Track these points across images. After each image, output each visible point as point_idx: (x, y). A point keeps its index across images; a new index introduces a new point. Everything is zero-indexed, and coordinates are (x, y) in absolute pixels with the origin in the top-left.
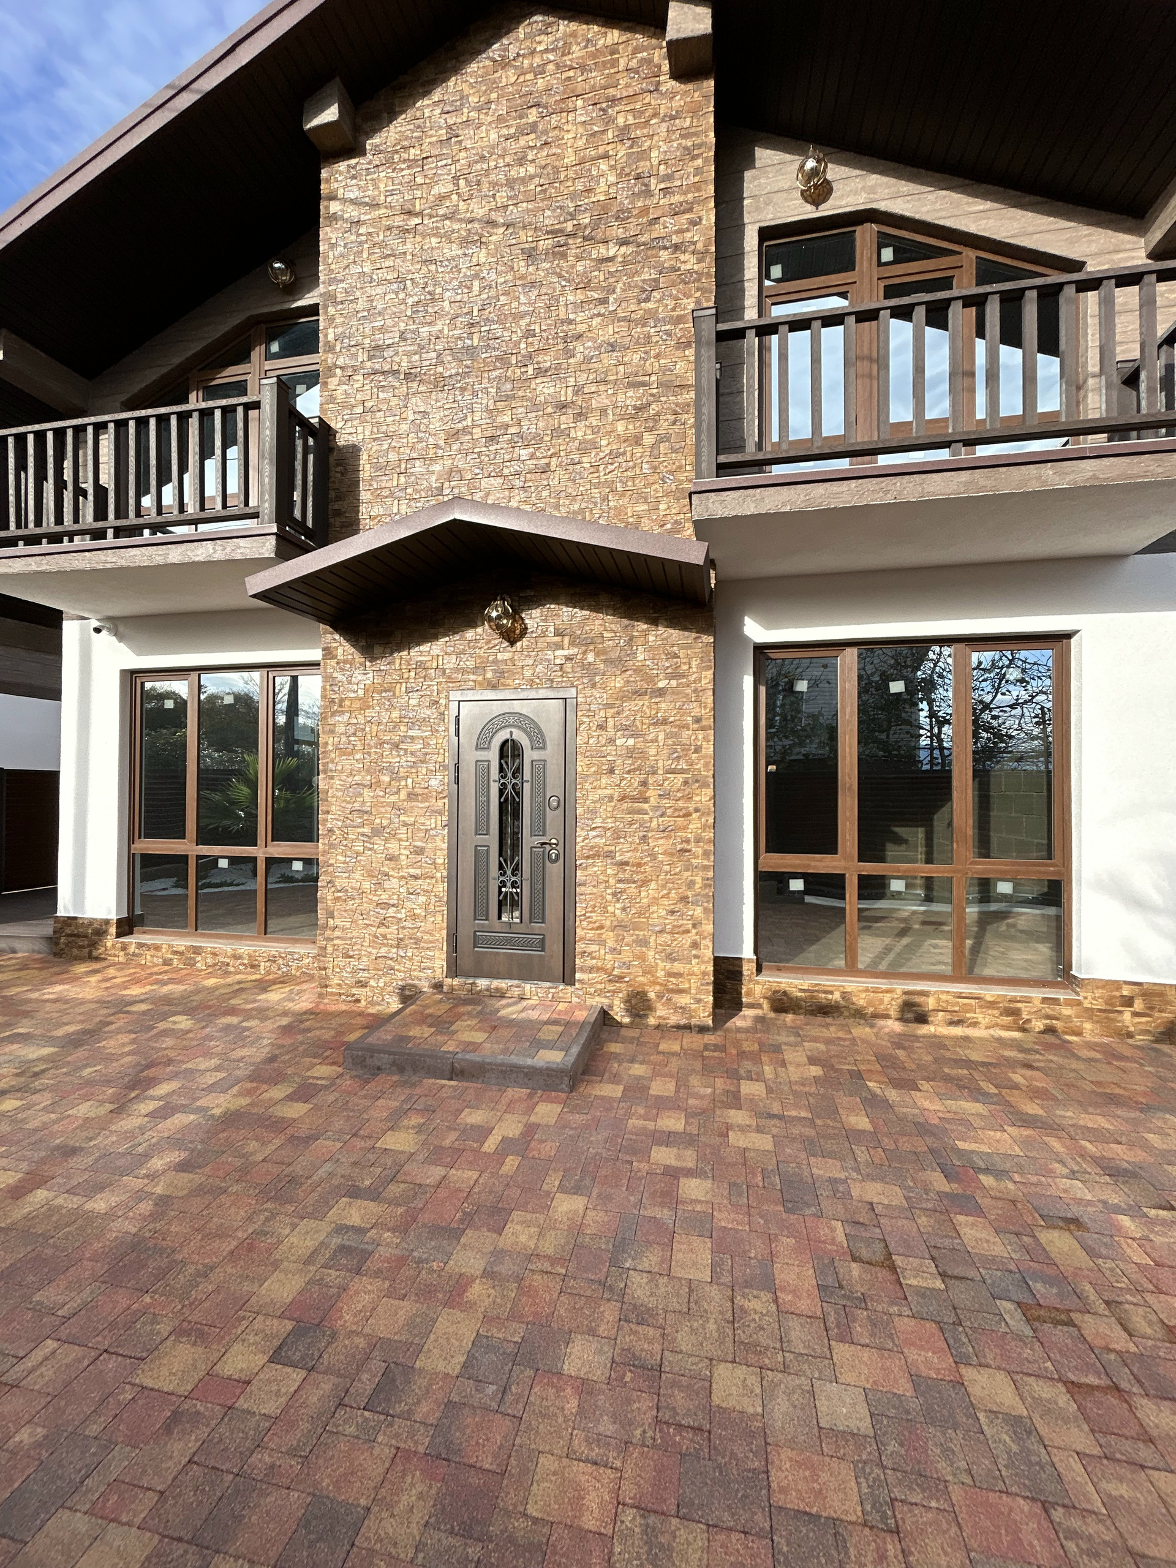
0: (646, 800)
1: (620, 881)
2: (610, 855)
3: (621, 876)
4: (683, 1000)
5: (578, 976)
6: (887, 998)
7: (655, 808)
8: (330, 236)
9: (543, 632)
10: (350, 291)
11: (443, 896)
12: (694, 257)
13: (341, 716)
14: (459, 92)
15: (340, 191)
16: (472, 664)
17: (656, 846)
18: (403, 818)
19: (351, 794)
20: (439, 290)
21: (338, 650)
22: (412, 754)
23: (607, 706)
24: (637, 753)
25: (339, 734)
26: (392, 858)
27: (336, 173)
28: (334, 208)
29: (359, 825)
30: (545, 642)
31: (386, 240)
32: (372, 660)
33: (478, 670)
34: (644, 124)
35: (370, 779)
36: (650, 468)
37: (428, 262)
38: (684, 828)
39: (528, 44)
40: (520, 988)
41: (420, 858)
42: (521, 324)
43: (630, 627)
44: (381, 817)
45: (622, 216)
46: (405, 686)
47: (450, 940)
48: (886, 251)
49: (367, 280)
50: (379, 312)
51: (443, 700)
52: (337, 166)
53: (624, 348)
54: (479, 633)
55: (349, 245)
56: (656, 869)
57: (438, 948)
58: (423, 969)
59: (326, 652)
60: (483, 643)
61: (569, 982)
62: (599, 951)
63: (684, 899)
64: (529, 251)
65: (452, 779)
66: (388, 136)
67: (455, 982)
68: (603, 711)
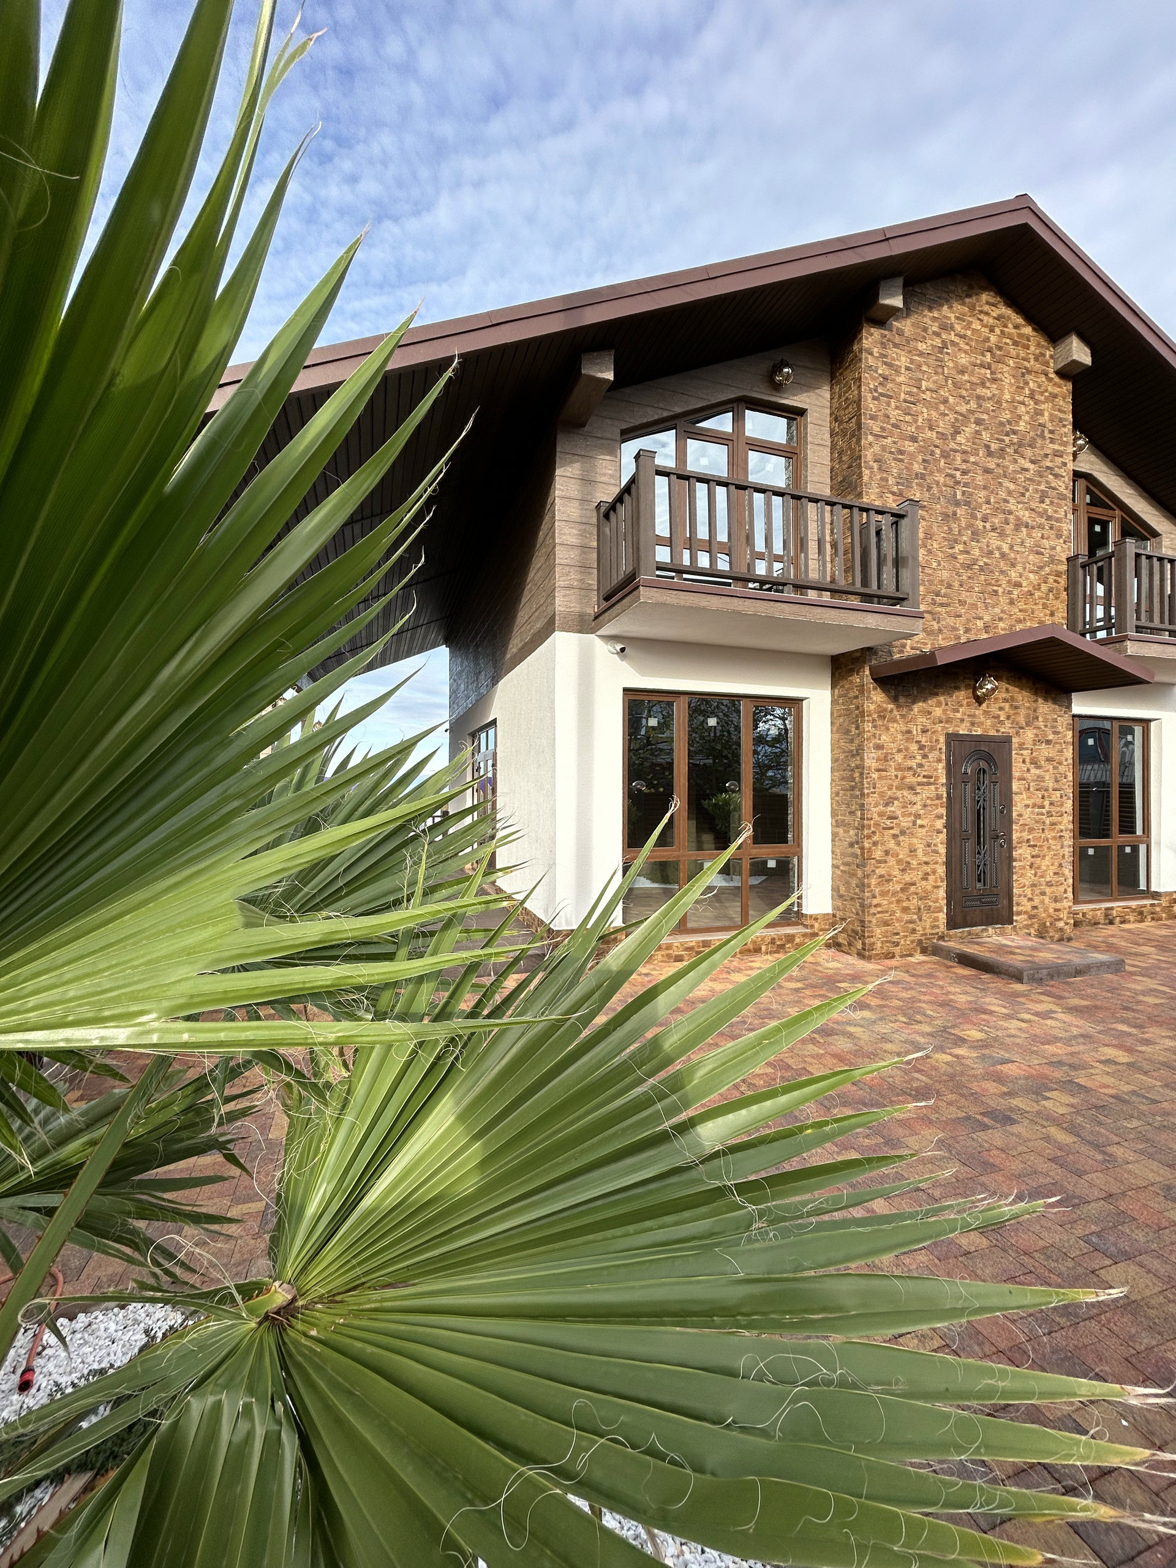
0: (1043, 807)
1: (1033, 857)
2: (1028, 841)
3: (1034, 853)
4: (1061, 924)
5: (1015, 918)
6: (1099, 913)
7: (1048, 813)
8: (869, 382)
9: (996, 699)
10: (883, 429)
11: (943, 875)
12: (1064, 485)
13: (879, 747)
14: (948, 318)
15: (876, 350)
16: (959, 715)
17: (1049, 834)
18: (919, 822)
19: (886, 805)
20: (938, 451)
21: (877, 698)
22: (924, 777)
23: (1027, 749)
24: (1040, 779)
25: (878, 760)
26: (913, 851)
27: (872, 335)
28: (871, 361)
29: (892, 828)
30: (997, 706)
31: (905, 401)
32: (898, 707)
33: (962, 720)
34: (1042, 393)
35: (899, 794)
36: (1045, 606)
37: (931, 429)
38: (1060, 823)
39: (986, 308)
40: (987, 930)
41: (929, 849)
42: (983, 493)
43: (1036, 701)
44: (905, 822)
45: (1032, 445)
46: (919, 727)
47: (948, 905)
48: (1088, 497)
49: (894, 425)
50: (901, 452)
51: (942, 739)
52: (872, 330)
53: (1033, 528)
54: (962, 695)
55: (882, 395)
56: (1049, 848)
57: (941, 911)
58: (933, 927)
59: (869, 698)
60: (965, 702)
61: (1011, 922)
62: (1024, 901)
63: (1060, 865)
64: (988, 447)
65: (948, 794)
66: (906, 326)
67: (952, 932)
68: (1025, 752)
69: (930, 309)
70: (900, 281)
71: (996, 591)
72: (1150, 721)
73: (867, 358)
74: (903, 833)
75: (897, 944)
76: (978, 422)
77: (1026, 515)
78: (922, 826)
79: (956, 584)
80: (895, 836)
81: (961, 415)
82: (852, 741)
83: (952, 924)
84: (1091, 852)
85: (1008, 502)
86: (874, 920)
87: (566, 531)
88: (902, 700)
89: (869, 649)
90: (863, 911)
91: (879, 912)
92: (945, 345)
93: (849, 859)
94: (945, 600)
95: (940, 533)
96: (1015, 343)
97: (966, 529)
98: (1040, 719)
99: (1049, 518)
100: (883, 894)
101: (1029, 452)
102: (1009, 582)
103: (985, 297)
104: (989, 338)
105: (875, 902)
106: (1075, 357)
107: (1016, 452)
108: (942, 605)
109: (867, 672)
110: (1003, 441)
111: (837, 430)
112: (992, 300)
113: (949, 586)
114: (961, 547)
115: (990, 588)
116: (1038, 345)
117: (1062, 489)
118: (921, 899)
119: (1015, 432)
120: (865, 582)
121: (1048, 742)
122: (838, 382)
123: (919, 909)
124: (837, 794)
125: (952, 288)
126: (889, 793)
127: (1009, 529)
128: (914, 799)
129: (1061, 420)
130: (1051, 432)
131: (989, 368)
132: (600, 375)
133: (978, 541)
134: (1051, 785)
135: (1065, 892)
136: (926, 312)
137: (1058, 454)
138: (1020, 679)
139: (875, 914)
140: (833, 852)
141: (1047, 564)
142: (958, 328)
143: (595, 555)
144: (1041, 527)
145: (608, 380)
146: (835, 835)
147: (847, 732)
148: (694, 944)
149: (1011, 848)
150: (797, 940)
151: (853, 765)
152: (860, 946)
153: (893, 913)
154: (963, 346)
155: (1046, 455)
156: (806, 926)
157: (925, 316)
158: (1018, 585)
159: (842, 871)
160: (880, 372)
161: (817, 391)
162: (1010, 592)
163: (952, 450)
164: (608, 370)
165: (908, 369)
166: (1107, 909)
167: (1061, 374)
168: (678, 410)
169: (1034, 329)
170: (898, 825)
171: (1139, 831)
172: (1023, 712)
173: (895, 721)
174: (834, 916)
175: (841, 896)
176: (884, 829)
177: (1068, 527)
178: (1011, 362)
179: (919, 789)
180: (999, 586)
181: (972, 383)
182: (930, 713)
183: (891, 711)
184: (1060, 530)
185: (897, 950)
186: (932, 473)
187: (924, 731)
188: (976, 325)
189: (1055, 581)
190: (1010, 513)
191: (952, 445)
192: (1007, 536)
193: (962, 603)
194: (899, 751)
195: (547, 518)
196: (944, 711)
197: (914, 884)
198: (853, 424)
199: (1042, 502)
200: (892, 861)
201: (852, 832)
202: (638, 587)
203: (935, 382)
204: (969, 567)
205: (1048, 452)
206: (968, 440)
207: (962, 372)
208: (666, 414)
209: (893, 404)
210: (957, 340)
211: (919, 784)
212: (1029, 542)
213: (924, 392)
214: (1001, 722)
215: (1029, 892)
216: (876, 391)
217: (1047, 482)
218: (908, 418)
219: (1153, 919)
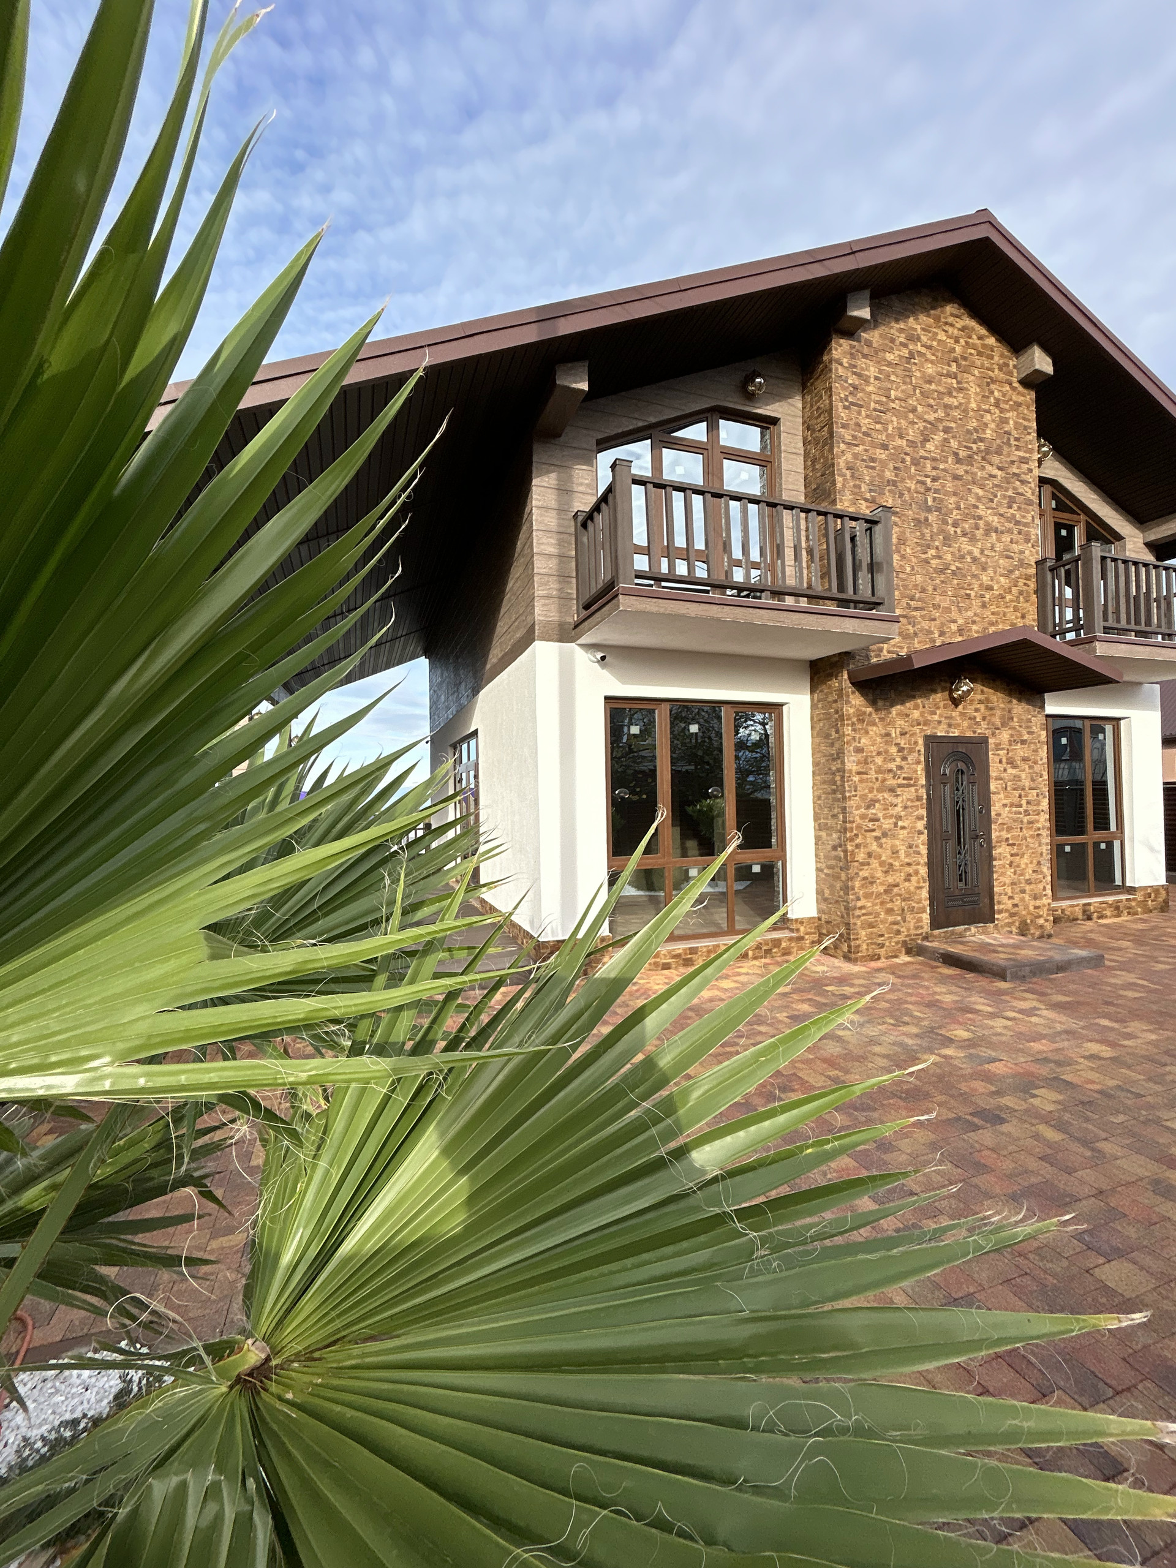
0: (1021, 806)
1: (1012, 855)
2: (1007, 839)
3: (1013, 852)
4: (1041, 921)
5: (996, 916)
6: (1077, 909)
7: (1026, 811)
8: (840, 391)
9: (972, 701)
10: (854, 437)
11: (926, 876)
12: (1030, 491)
13: (859, 750)
14: (915, 330)
15: (845, 361)
16: (936, 717)
17: (1027, 833)
18: (900, 823)
19: (868, 807)
20: (908, 458)
21: (856, 701)
22: (904, 779)
23: (1003, 749)
24: (1017, 778)
25: (859, 763)
26: (895, 852)
27: (841, 346)
28: (841, 371)
29: (874, 830)
30: (973, 707)
31: (875, 410)
32: (877, 710)
33: (940, 722)
34: (1006, 402)
35: (880, 796)
36: (1016, 609)
37: (901, 437)
38: (1038, 821)
39: (951, 319)
40: (969, 929)
41: (911, 851)
42: (953, 500)
43: (1010, 702)
44: (887, 824)
45: (999, 452)
46: (898, 730)
47: (931, 905)
48: (1054, 503)
49: (865, 434)
50: (873, 460)
51: (921, 741)
52: (842, 341)
53: (1002, 533)
54: (939, 698)
55: (852, 404)
56: (1027, 846)
57: (924, 911)
58: (917, 928)
59: (848, 702)
60: (941, 704)
61: (993, 920)
62: (1005, 899)
63: (1039, 863)
64: (956, 454)
65: (928, 795)
66: (874, 336)
67: (936, 932)
68: (1001, 752)
69: (897, 321)
70: (867, 293)
71: (969, 595)
72: (1119, 719)
73: (837, 369)
74: (885, 835)
75: (882, 946)
76: (947, 430)
77: (995, 520)
78: (903, 828)
79: (930, 588)
80: (877, 838)
81: (930, 423)
82: (832, 745)
83: (935, 924)
84: (1068, 849)
85: (977, 507)
86: (859, 923)
87: (544, 540)
88: (880, 703)
89: (847, 653)
90: (848, 914)
91: (864, 915)
92: (912, 356)
93: (833, 862)
94: (919, 604)
95: (912, 538)
96: (980, 354)
97: (938, 534)
98: (1015, 719)
99: (1017, 523)
100: (868, 896)
101: (996, 459)
102: (981, 585)
103: (949, 309)
104: (954, 349)
105: (859, 904)
106: (1037, 367)
107: (984, 459)
108: (917, 609)
109: (846, 676)
110: (971, 448)
111: (810, 438)
112: (956, 312)
113: (924, 590)
114: (933, 552)
115: (963, 592)
116: (1002, 356)
117: (1029, 495)
118: (904, 900)
119: (982, 440)
120: (841, 588)
121: (1023, 742)
122: (810, 392)
123: (903, 910)
124: (819, 798)
125: (916, 300)
126: (870, 796)
127: (979, 533)
128: (895, 801)
129: (1026, 428)
130: (1017, 439)
131: (955, 378)
132: (574, 386)
133: (950, 546)
134: (1027, 784)
135: (1044, 889)
136: (893, 324)
137: (1024, 461)
138: (994, 680)
139: (859, 916)
140: (816, 856)
141: (1016, 568)
142: (924, 338)
143: (573, 564)
144: (1010, 531)
145: (583, 390)
146: (818, 839)
147: (828, 736)
148: (680, 951)
149: (990, 848)
150: (784, 945)
151: (834, 768)
152: (845, 949)
153: (877, 915)
154: (929, 356)
155: (1013, 462)
156: (792, 930)
157: (892, 327)
158: (990, 588)
159: (826, 874)
160: (850, 381)
161: (790, 400)
162: (982, 596)
163: (922, 457)
164: (583, 381)
165: (876, 378)
166: (1085, 905)
167: (1026, 383)
168: (653, 420)
169: (997, 340)
170: (880, 827)
171: (1113, 827)
172: (998, 713)
173: (874, 724)
174: (819, 919)
175: (826, 900)
176: (866, 831)
177: (1036, 532)
178: (976, 372)
179: (899, 791)
180: (971, 589)
181: (940, 393)
182: (908, 716)
183: (870, 714)
184: (1028, 534)
185: (882, 952)
186: (903, 480)
187: (903, 734)
188: (942, 336)
189: (1025, 584)
190: (980, 518)
191: (922, 453)
192: (978, 540)
193: (936, 607)
194: (879, 754)
195: (524, 528)
196: (922, 715)
197: (897, 885)
198: (825, 432)
199: (1010, 507)
200: (875, 863)
201: (835, 836)
202: (617, 596)
203: (903, 391)
204: (942, 572)
205: (1015, 459)
206: (937, 448)
207: (930, 382)
208: (640, 424)
209: (863, 413)
210: (923, 350)
211: (900, 786)
212: (999, 547)
213: (893, 401)
214: (978, 723)
215: (1009, 890)
216: (847, 400)
217: (1014, 488)
218: (878, 427)
219: (1129, 913)
